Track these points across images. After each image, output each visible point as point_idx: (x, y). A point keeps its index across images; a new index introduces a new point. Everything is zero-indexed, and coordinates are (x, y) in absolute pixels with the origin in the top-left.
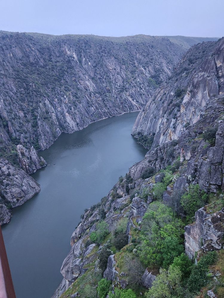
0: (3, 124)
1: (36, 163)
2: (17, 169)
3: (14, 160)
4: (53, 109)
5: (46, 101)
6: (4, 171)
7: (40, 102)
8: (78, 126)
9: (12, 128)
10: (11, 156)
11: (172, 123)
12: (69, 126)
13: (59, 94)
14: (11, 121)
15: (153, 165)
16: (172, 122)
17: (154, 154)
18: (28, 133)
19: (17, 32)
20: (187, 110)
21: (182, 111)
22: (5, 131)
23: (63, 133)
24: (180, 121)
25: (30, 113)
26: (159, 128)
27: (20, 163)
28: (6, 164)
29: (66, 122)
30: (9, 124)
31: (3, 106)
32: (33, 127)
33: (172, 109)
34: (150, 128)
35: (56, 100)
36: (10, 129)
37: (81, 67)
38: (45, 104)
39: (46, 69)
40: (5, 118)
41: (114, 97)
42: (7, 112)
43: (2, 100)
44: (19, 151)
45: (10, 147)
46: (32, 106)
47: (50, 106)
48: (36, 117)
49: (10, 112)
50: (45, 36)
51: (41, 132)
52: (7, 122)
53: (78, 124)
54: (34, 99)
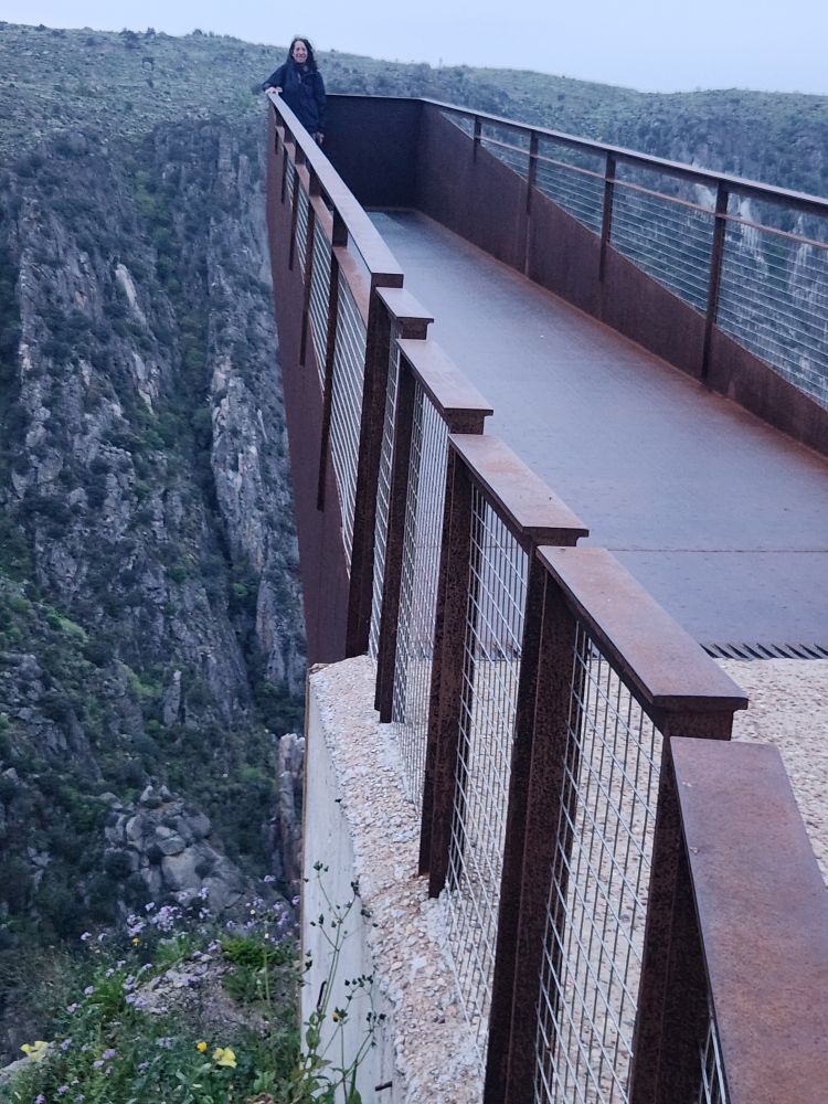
0: (230, 591)
2: (252, 884)
3: (244, 826)
6: (179, 878)
9: (271, 625)
10: (234, 794)
14: (276, 580)
22: (231, 637)
27: (275, 856)
28: (198, 838)
30: (266, 595)
31: (251, 485)
36: (259, 626)
40: (245, 557)
42: (269, 522)
43: (253, 450)
44: (285, 774)
45: (240, 740)
50: (581, 92)
52: (255, 581)
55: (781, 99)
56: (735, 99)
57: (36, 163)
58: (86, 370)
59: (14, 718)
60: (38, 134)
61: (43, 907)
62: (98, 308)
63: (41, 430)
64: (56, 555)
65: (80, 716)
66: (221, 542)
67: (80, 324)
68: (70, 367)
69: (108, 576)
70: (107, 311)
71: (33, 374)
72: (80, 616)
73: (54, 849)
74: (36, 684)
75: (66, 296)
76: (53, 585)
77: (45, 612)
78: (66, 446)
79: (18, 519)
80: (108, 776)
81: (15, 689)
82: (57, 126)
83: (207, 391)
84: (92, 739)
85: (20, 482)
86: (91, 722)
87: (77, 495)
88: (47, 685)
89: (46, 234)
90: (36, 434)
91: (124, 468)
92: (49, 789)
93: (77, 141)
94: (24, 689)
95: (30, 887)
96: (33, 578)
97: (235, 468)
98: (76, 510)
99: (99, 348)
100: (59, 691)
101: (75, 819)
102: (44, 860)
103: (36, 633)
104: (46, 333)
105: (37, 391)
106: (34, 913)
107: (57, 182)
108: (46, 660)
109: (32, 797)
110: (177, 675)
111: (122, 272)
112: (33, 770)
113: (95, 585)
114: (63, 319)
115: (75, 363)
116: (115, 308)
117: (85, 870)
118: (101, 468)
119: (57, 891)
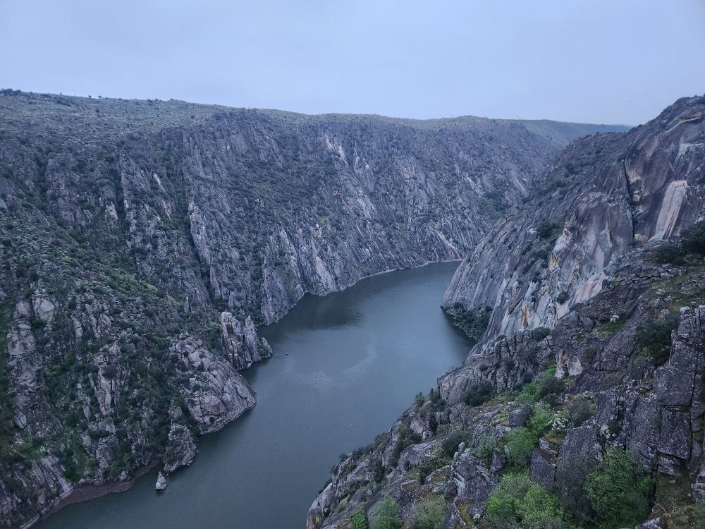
0: (201, 271)
1: (252, 349)
2: (217, 358)
3: (213, 340)
4: (293, 248)
5: (282, 233)
6: (194, 359)
7: (271, 233)
8: (337, 283)
9: (215, 279)
10: (209, 331)
11: (530, 291)
12: (320, 282)
13: (307, 220)
14: (215, 266)
15: (490, 376)
16: (530, 289)
17: (493, 353)
18: (243, 291)
19: (242, 107)
20: (564, 267)
21: (551, 268)
22: (203, 284)
23: (307, 295)
24: (547, 287)
25: (251, 253)
26: (502, 300)
27: (223, 348)
28: (199, 347)
29: (314, 273)
30: (212, 271)
31: (204, 238)
32: (254, 278)
33: (530, 263)
34: (480, 297)
35: (301, 230)
36: (211, 280)
37: (352, 172)
38: (279, 237)
39: (287, 174)
40: (205, 260)
41: (409, 230)
42: (211, 249)
43: (204, 227)
44: (224, 324)
45: (209, 315)
46: (255, 240)
47: (288, 242)
48: (261, 260)
49: (216, 250)
50: (291, 115)
51: (268, 291)
52: (209, 267)
53: (336, 279)
54: (259, 228)
55: (347, 116)
56: (334, 116)
57: (123, 143)
58: (147, 207)
59: (135, 317)
60: (122, 133)
61: (151, 374)
62: (149, 186)
63: (134, 227)
64: (144, 265)
65: (157, 314)
66: (197, 256)
67: (143, 193)
68: (142, 206)
69: (161, 270)
70: (152, 188)
71: (129, 210)
72: (154, 283)
73: (153, 356)
74: (142, 306)
75: (138, 184)
76: (144, 274)
77: (142, 283)
78: (143, 231)
79: (130, 255)
80: (168, 331)
81: (135, 308)
82: (128, 131)
83: (187, 211)
84: (162, 321)
85: (129, 243)
86: (161, 315)
87: (149, 246)
88: (145, 306)
89: (129, 165)
90: (133, 228)
91: (164, 236)
92: (149, 338)
93: (136, 135)
94: (138, 308)
95: (147, 368)
96: (137, 273)
97: (198, 233)
98: (149, 250)
99: (151, 200)
100: (149, 307)
101: (159, 346)
102: (150, 359)
103: (139, 290)
104: (132, 196)
105: (132, 215)
106: (149, 376)
107: (130, 148)
108: (144, 298)
109: (143, 341)
110: (187, 298)
111: (155, 176)
112: (143, 333)
113: (157, 273)
114: (138, 191)
115: (143, 205)
116: (154, 187)
117: (164, 361)
118: (155, 237)
119: (156, 368)
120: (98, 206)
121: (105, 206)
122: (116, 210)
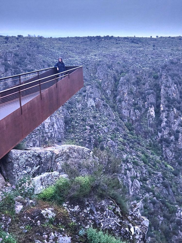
57: (166, 66)
58: (175, 110)
59: (156, 186)
60: (166, 60)
61: (162, 229)
62: (179, 95)
63: (165, 123)
64: (167, 151)
65: (171, 187)
67: (174, 100)
68: (172, 109)
69: (179, 156)
71: (163, 111)
72: (172, 164)
73: (164, 216)
74: (161, 179)
75: (171, 94)
76: (166, 157)
77: (164, 163)
78: (170, 127)
79: (159, 142)
80: (177, 201)
81: (157, 180)
82: (171, 58)
84: (174, 192)
85: (160, 134)
86: (174, 189)
87: (172, 137)
88: (164, 179)
89: (167, 81)
90: (163, 124)
92: (163, 203)
93: (175, 61)
94: (159, 180)
95: (159, 224)
96: (162, 156)
98: (172, 141)
99: (178, 105)
100: (166, 181)
101: (169, 210)
102: (162, 218)
103: (162, 167)
104: (166, 102)
105: (164, 115)
106: (159, 230)
107: (170, 70)
108: (164, 174)
109: (160, 204)
112: (160, 198)
113: (176, 158)
114: (170, 99)
115: (173, 108)
117: (171, 222)
118: (178, 132)
119: (165, 226)
120: (144, 108)
121: (148, 108)
122: (155, 111)
